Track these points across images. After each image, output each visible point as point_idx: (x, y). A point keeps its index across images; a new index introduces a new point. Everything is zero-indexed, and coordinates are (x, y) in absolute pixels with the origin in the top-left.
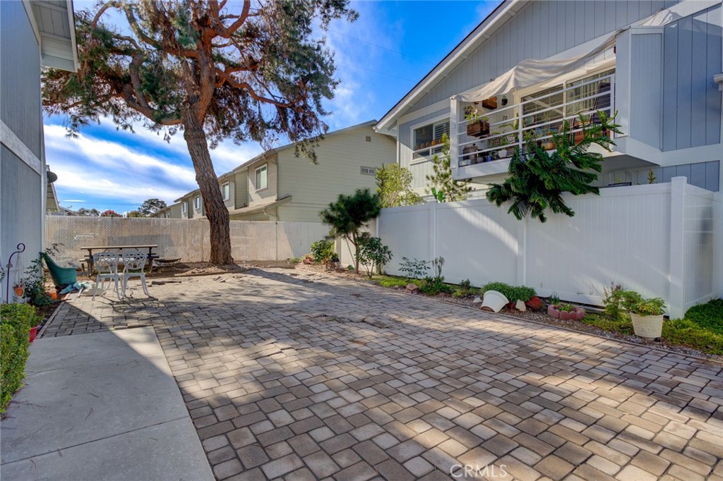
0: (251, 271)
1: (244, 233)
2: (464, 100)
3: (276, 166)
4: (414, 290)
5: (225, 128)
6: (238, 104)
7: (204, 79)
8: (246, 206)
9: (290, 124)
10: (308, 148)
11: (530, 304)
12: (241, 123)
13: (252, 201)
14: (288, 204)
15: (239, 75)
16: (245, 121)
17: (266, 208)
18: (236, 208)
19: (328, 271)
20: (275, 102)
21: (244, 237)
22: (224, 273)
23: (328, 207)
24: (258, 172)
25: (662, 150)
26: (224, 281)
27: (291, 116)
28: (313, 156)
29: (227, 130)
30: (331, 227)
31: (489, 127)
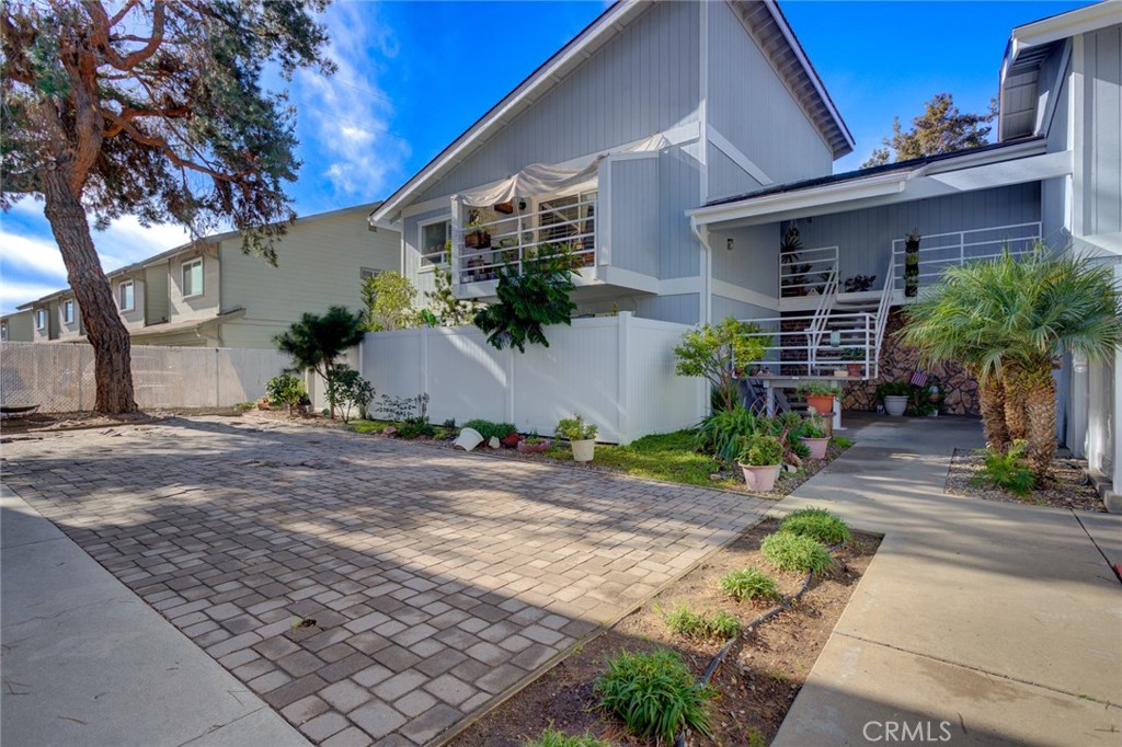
0: (168, 421)
1: (161, 365)
2: (465, 202)
3: (217, 262)
4: (392, 434)
5: (123, 199)
6: (147, 164)
7: (83, 126)
8: (165, 321)
9: (236, 206)
10: (265, 242)
11: (504, 441)
12: (151, 193)
13: (177, 313)
14: (240, 320)
15: (150, 122)
16: (160, 192)
17: (200, 327)
18: (147, 324)
19: (293, 417)
20: (211, 171)
21: (159, 372)
22: (119, 425)
23: (288, 330)
24: (187, 268)
25: (659, 278)
26: (119, 435)
27: (238, 194)
28: (272, 256)
29: (127, 202)
30: (292, 357)
31: (489, 240)
